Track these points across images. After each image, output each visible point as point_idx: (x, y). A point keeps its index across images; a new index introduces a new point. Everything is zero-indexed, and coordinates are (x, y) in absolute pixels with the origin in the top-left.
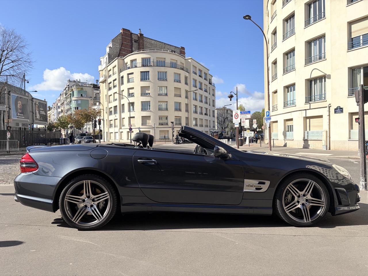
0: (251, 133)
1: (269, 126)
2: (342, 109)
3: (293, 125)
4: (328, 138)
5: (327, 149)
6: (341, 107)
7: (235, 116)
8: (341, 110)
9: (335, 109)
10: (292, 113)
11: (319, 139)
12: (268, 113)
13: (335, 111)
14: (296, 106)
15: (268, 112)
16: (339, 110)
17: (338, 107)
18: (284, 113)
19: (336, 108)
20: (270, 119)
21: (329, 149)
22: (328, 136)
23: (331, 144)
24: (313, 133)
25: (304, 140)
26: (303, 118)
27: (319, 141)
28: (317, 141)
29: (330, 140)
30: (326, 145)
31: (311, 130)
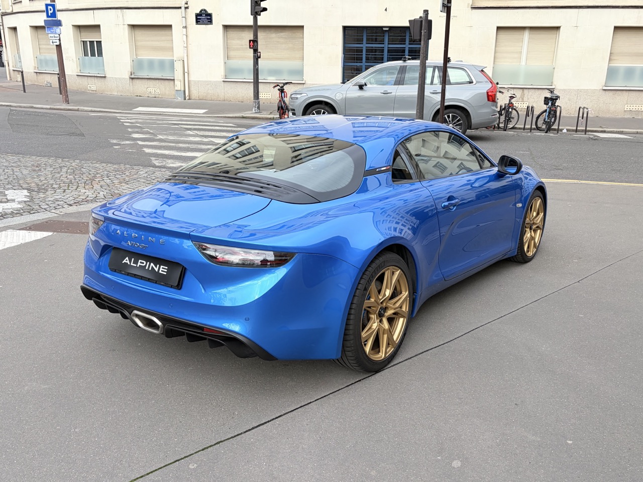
1: (58, 44)
2: (210, 15)
3: (99, 43)
4: (186, 75)
5: (185, 99)
6: (209, 12)
8: (209, 17)
9: (197, 15)
11: (168, 76)
12: (49, 7)
13: (197, 19)
16: (204, 18)
17: (202, 10)
18: (72, 8)
19: (198, 12)
21: (189, 99)
22: (186, 70)
23: (192, 89)
24: (151, 63)
25: (132, 79)
26: (126, 27)
27: (166, 81)
28: (162, 82)
29: (190, 79)
30: (182, 89)
31: (145, 56)
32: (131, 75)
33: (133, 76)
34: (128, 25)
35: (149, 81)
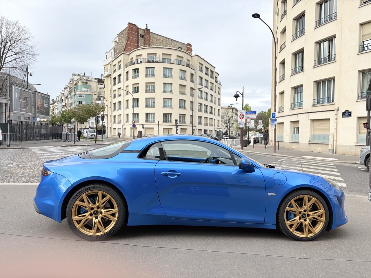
0: (256, 134)
1: (274, 128)
2: (350, 112)
3: (299, 128)
4: (335, 142)
5: (333, 154)
6: (350, 111)
7: (241, 117)
8: (350, 114)
9: (343, 113)
10: (298, 115)
11: (326, 142)
12: (273, 114)
13: (343, 115)
14: (303, 108)
15: (275, 113)
16: (347, 114)
17: (346, 110)
18: (290, 115)
19: (344, 111)
20: (276, 120)
21: (336, 154)
22: (335, 140)
23: (338, 149)
24: (319, 136)
25: (310, 143)
26: (309, 120)
27: (325, 145)
28: (323, 145)
29: (337, 144)
30: (332, 149)
31: (317, 133)
32: (309, 142)
33: (310, 142)
34: (311, 120)
35: (317, 145)
